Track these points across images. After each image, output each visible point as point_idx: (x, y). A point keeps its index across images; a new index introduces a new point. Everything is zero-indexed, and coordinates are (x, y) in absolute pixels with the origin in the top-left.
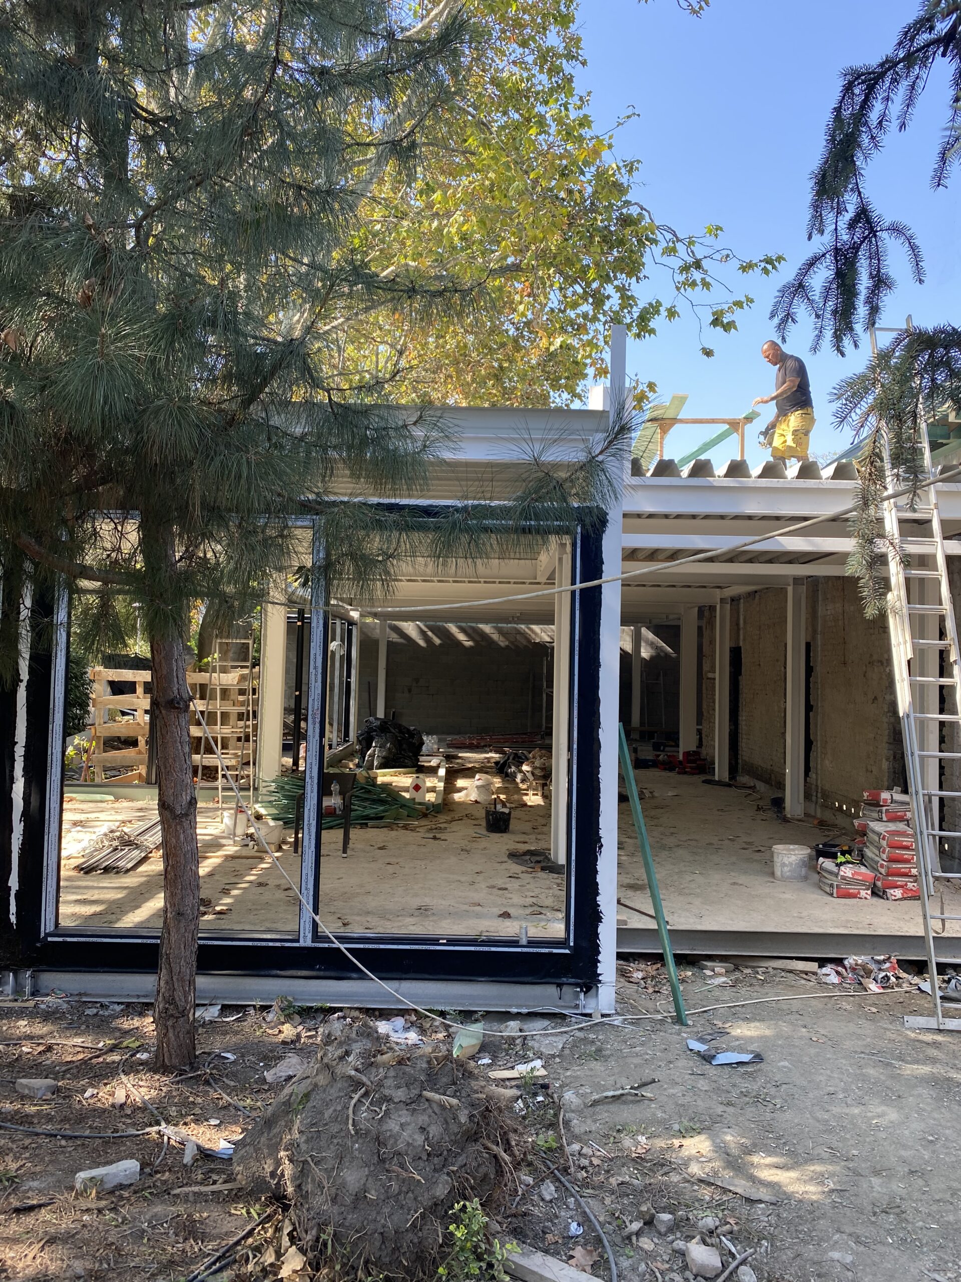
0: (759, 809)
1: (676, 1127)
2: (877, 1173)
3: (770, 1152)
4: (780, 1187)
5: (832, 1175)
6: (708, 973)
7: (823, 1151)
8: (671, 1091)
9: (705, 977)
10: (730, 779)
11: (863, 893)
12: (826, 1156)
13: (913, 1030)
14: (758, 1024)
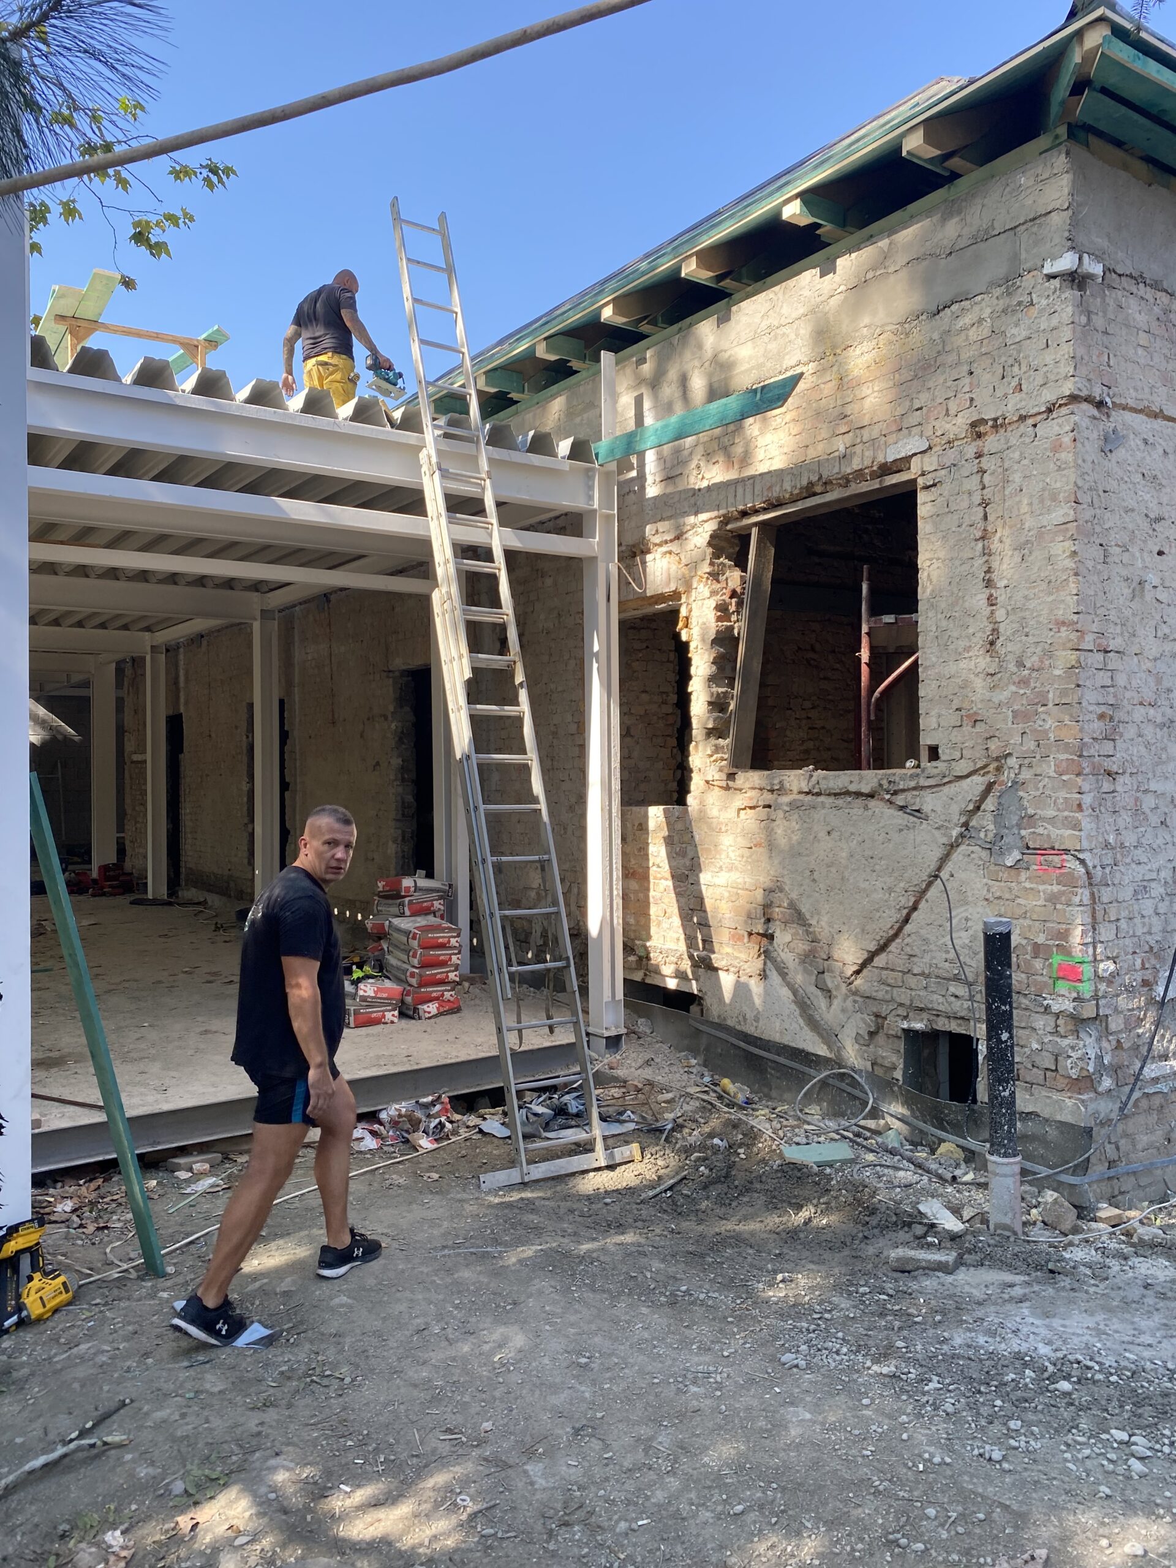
0: (217, 929)
1: (178, 1487)
2: (530, 1453)
3: (358, 1480)
4: (390, 1544)
5: (465, 1482)
6: (183, 1175)
7: (439, 1442)
8: (159, 1415)
9: (180, 1184)
10: (170, 895)
11: (389, 1016)
12: (445, 1449)
13: (494, 1192)
14: (281, 1242)
